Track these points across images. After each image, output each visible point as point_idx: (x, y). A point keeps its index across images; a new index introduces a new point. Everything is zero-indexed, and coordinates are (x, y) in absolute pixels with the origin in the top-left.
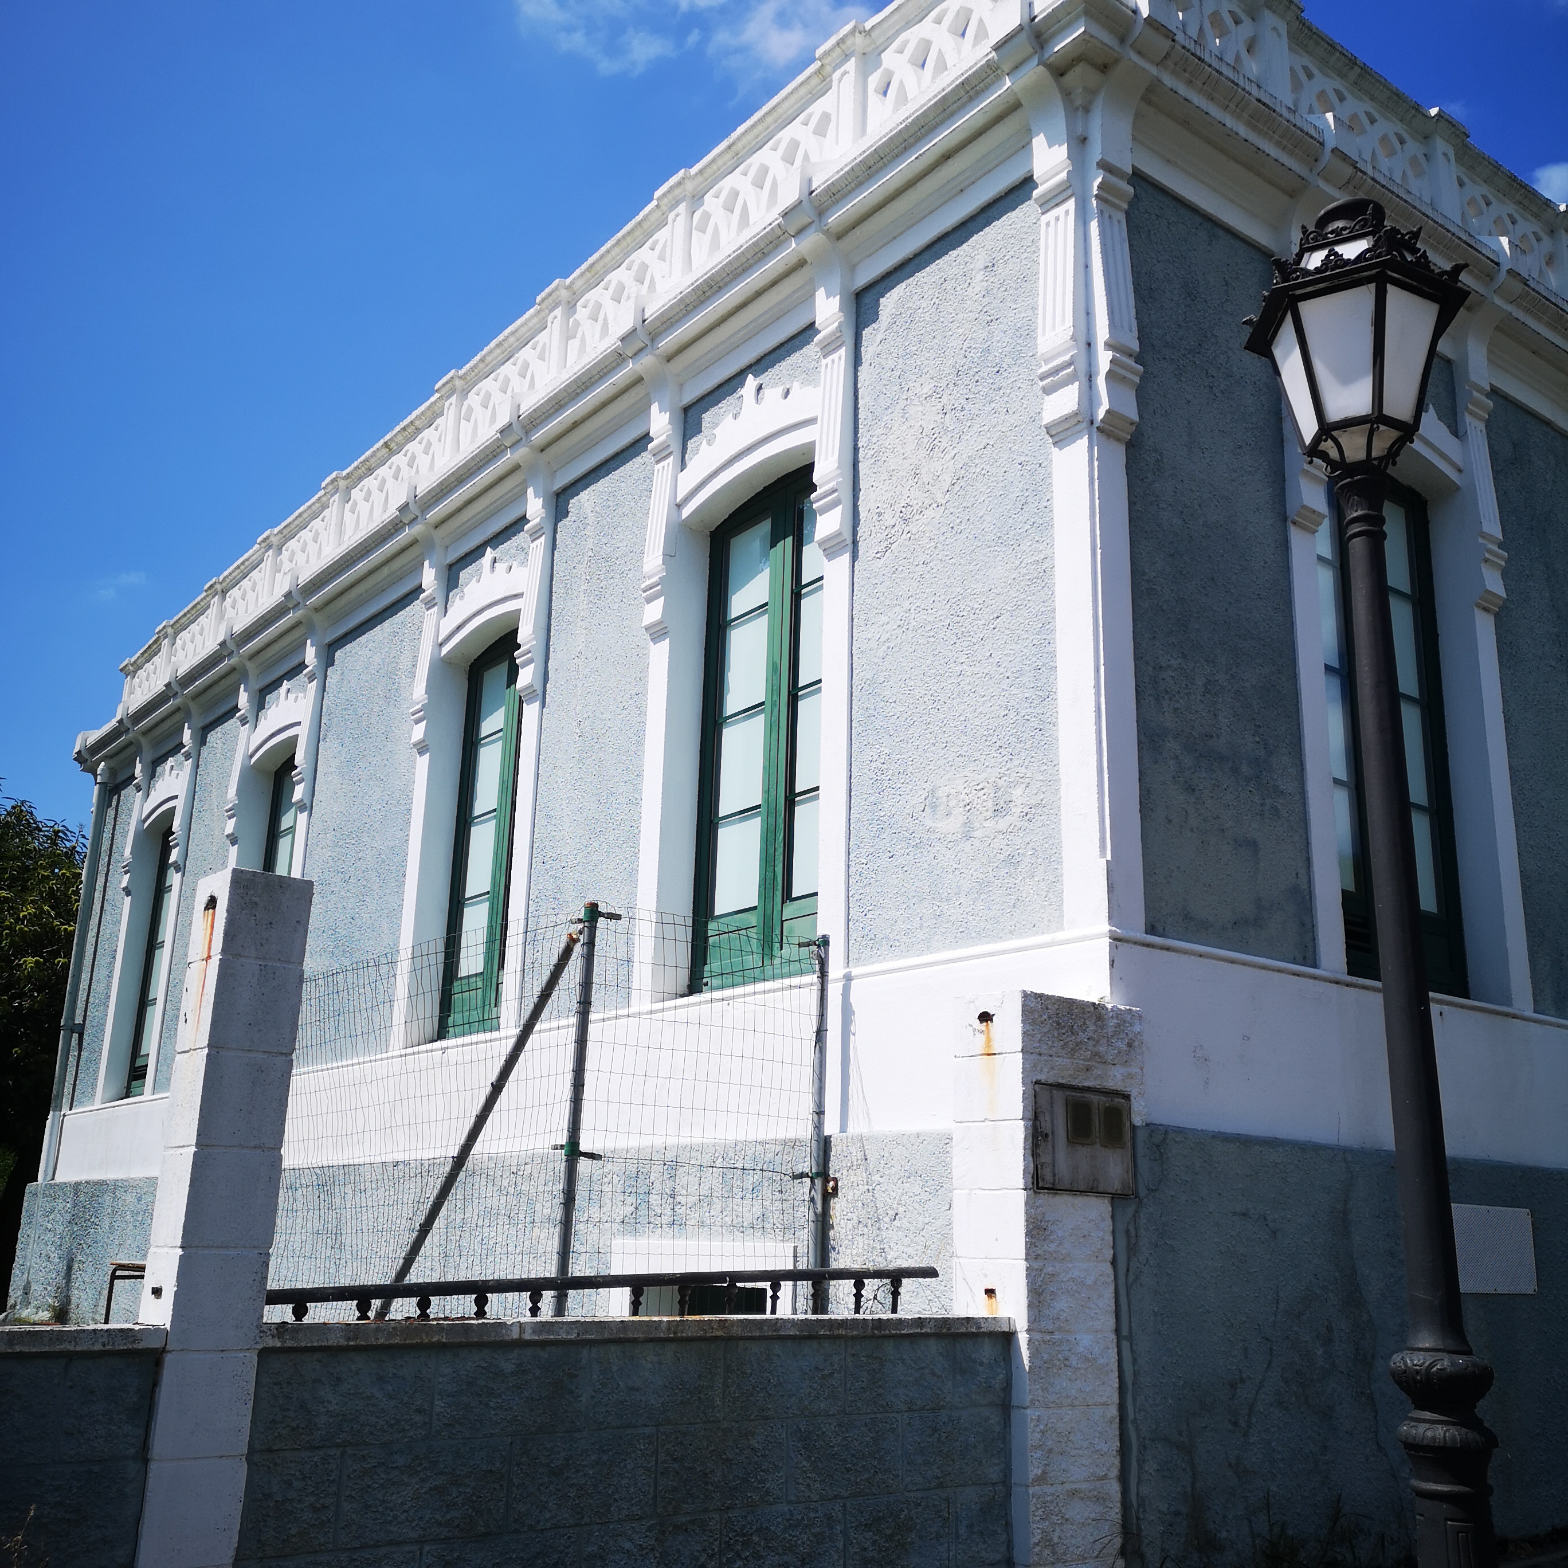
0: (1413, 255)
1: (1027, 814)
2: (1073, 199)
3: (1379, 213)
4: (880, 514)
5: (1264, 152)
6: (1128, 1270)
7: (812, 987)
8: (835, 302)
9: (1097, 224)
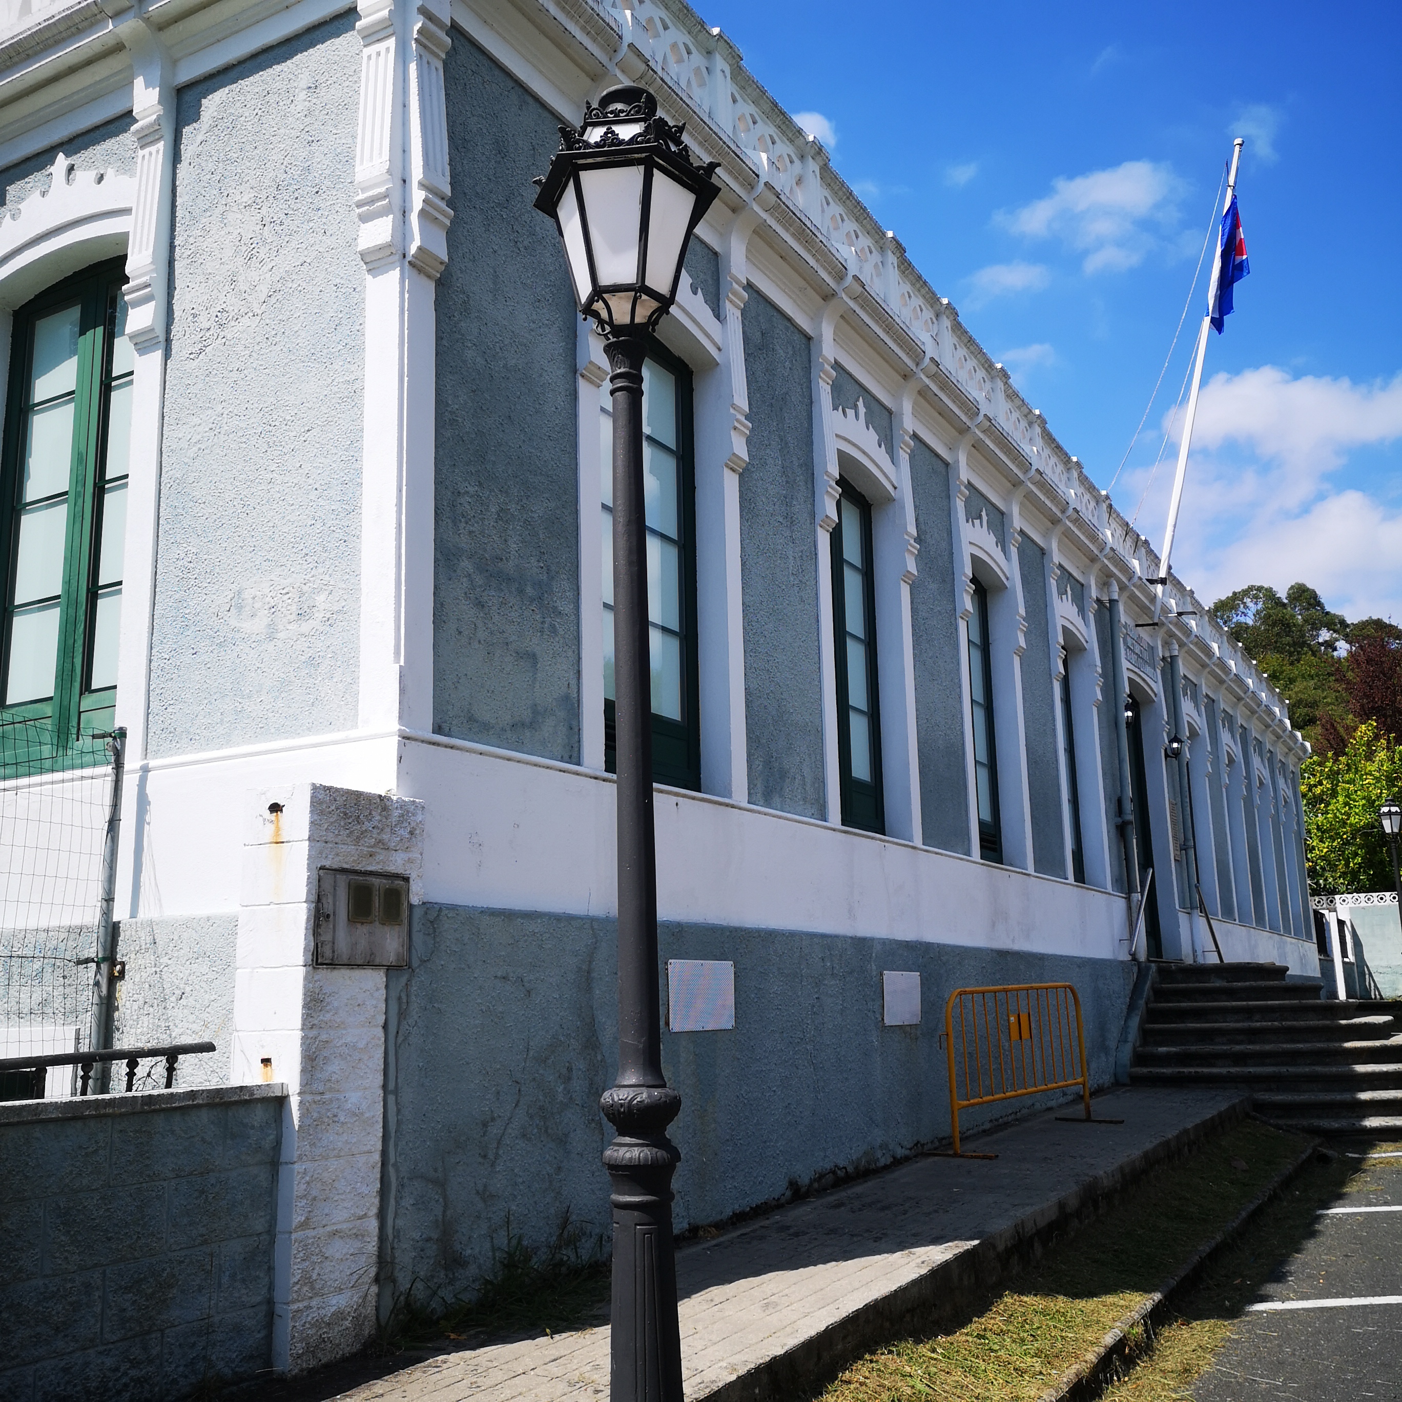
0: (677, 146)
1: (329, 619)
2: (394, 38)
3: (652, 104)
4: (194, 316)
5: (570, 33)
6: (398, 1032)
7: (106, 778)
8: (153, 95)
9: (415, 67)
